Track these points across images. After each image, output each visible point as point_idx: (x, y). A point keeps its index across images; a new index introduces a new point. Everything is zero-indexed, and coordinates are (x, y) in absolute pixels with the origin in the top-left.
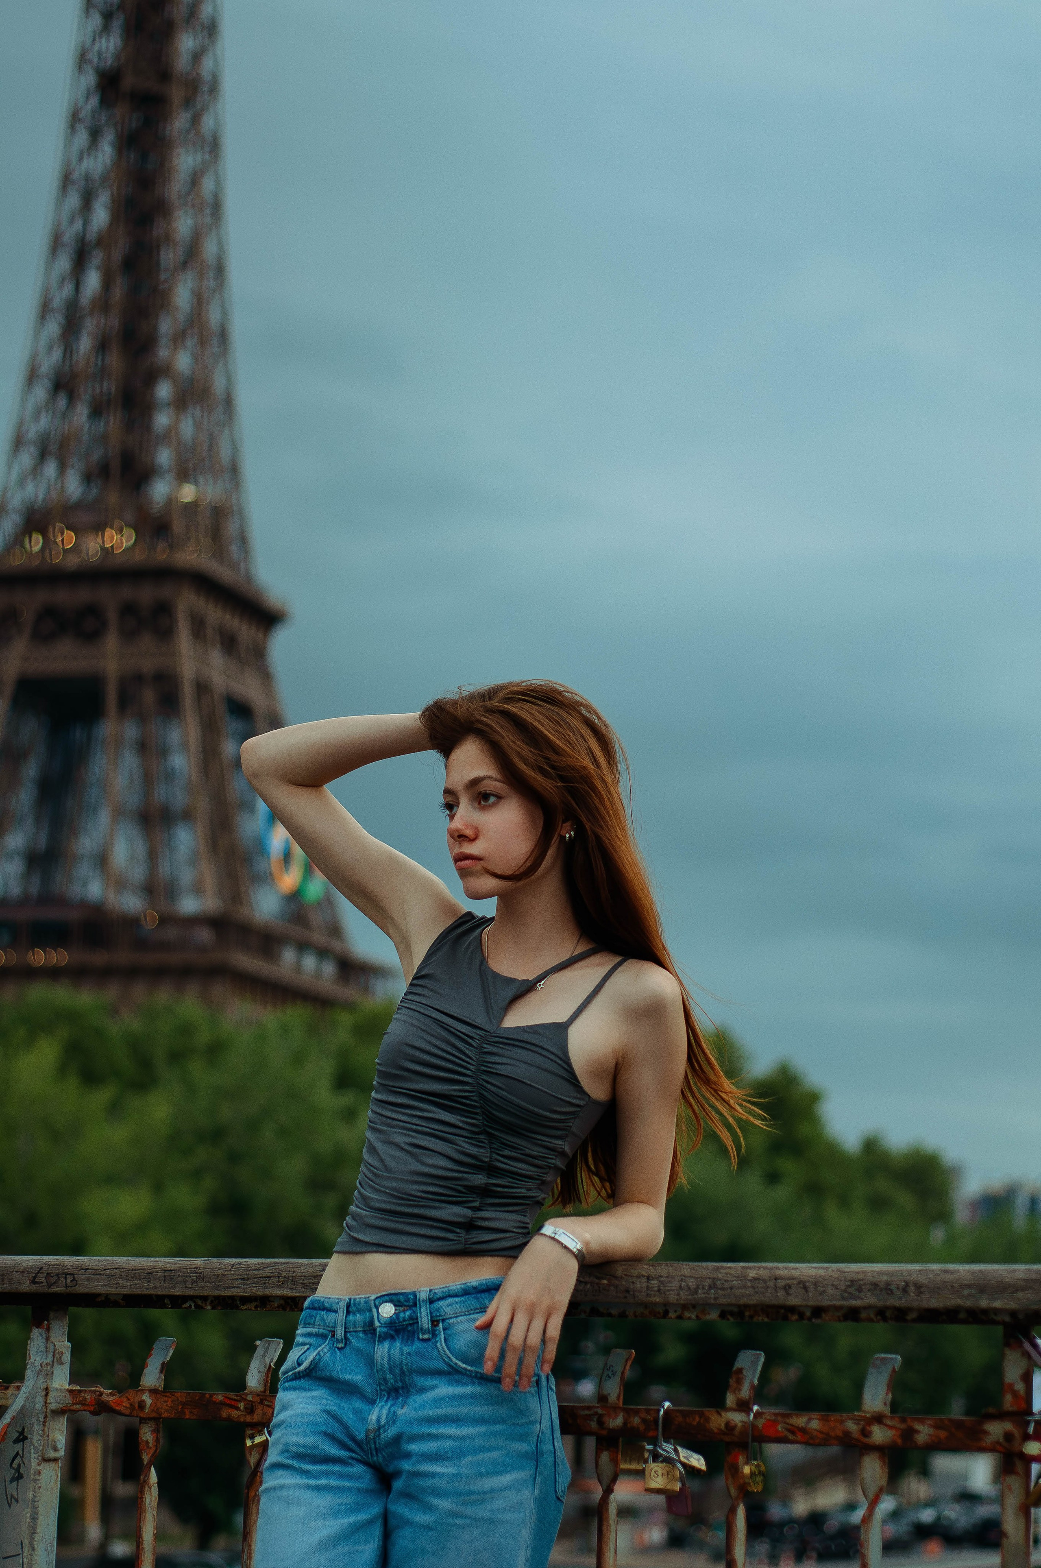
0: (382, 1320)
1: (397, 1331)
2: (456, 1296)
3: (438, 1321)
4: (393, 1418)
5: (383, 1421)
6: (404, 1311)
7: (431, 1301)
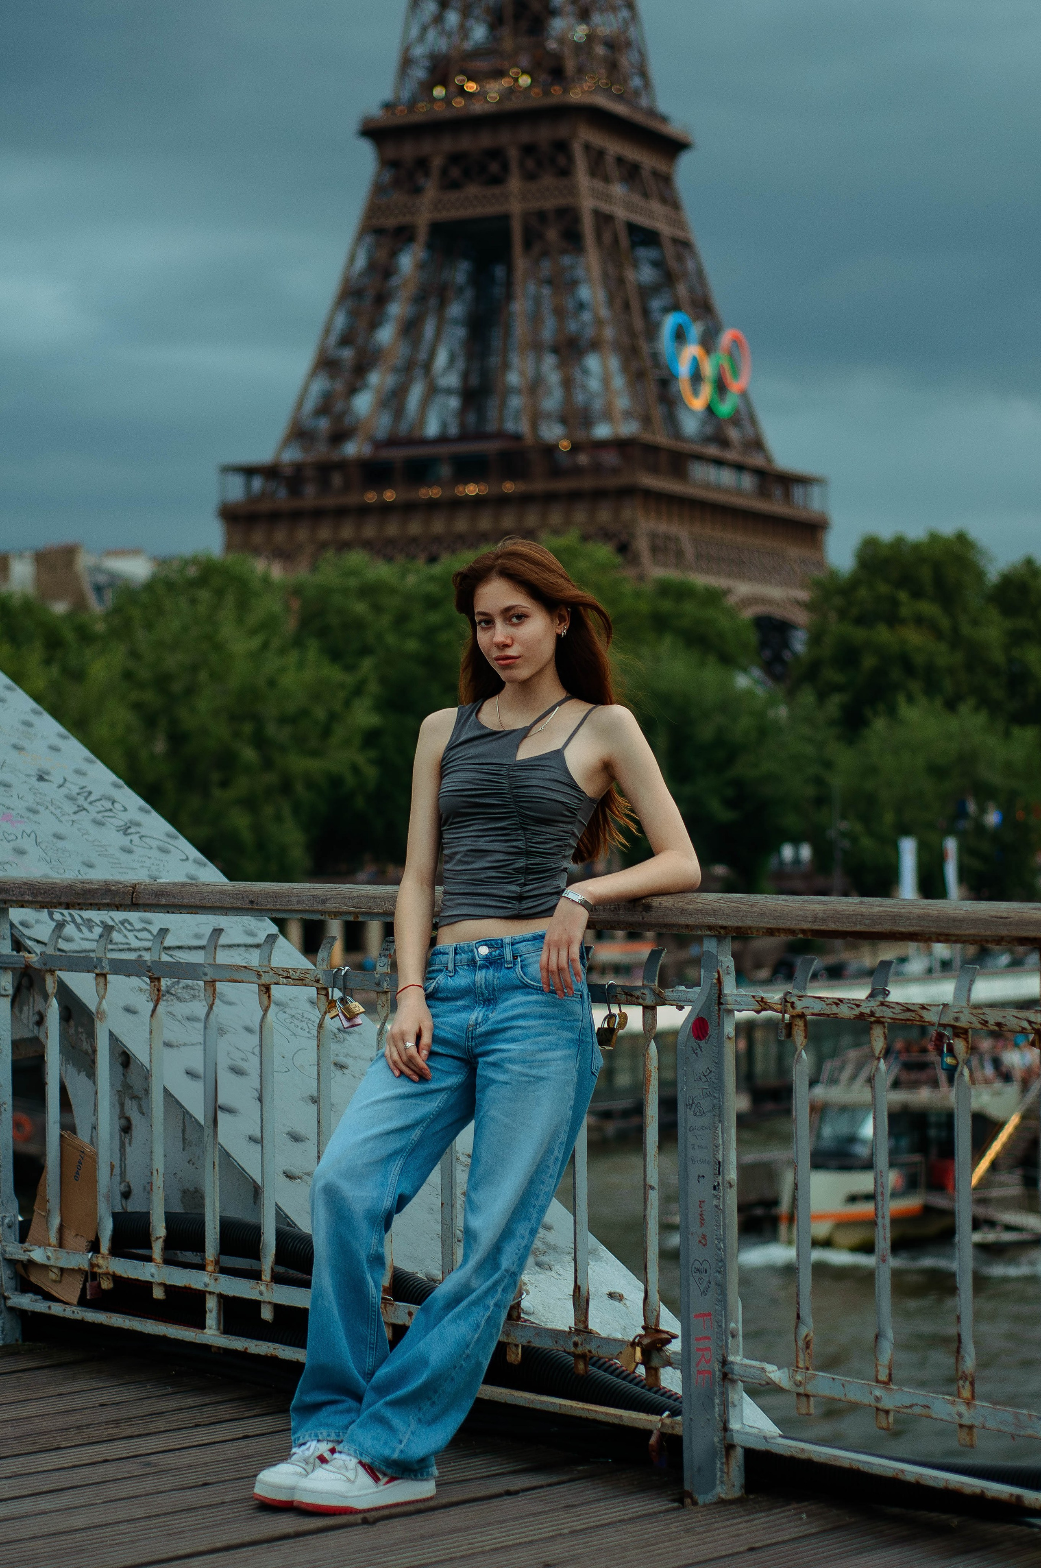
0: (481, 957)
1: (491, 963)
2: (528, 940)
3: (517, 956)
4: (486, 1019)
5: (480, 1020)
6: (495, 951)
7: (513, 944)
